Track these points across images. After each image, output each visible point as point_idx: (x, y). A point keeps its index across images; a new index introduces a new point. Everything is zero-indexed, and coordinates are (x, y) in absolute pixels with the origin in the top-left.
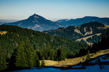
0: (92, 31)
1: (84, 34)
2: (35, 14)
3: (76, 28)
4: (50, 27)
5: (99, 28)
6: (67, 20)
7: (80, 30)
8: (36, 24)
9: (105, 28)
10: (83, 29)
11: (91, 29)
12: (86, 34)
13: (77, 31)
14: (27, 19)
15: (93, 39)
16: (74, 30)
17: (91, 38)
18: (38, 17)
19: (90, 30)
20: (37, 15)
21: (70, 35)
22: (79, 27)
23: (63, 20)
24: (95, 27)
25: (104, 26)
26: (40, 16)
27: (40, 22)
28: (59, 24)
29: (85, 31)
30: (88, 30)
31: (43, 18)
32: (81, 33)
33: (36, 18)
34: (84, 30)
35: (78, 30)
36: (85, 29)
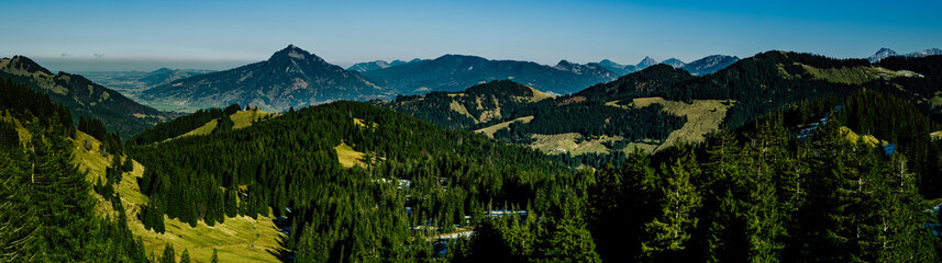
0: (498, 109)
1: (478, 118)
2: (290, 46)
3: (455, 98)
4: (341, 88)
5: (519, 98)
6: (384, 67)
7: (466, 105)
8: (297, 79)
9: (534, 99)
10: (475, 101)
11: (496, 101)
12: (483, 117)
13: (456, 107)
14: (264, 63)
15: (512, 131)
16: (448, 106)
17: (506, 129)
18: (302, 56)
19: (494, 106)
20: (299, 51)
21: (439, 118)
22: (462, 95)
23: (370, 63)
24: (506, 97)
25: (531, 94)
26: (306, 53)
27: (307, 72)
28: (367, 79)
29: (480, 107)
30: (489, 105)
31: (318, 58)
32: (468, 115)
33: (294, 59)
34: (477, 105)
35: (460, 103)
36: (478, 101)
